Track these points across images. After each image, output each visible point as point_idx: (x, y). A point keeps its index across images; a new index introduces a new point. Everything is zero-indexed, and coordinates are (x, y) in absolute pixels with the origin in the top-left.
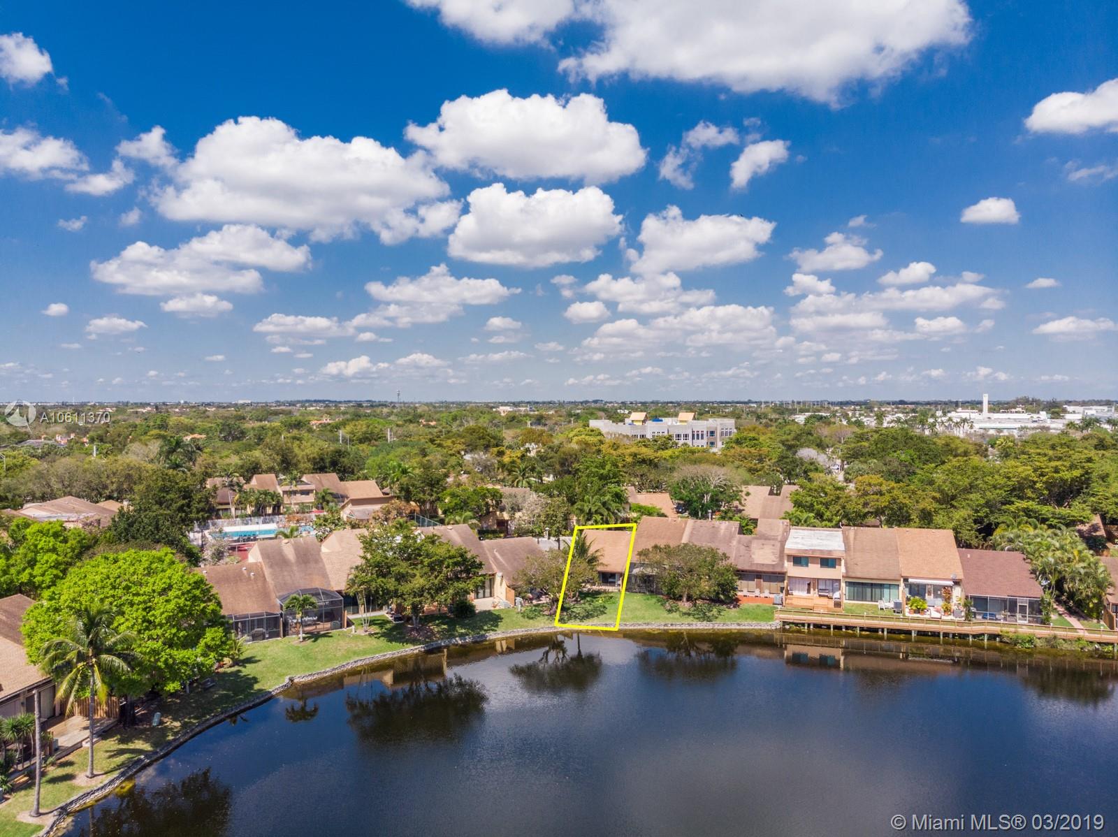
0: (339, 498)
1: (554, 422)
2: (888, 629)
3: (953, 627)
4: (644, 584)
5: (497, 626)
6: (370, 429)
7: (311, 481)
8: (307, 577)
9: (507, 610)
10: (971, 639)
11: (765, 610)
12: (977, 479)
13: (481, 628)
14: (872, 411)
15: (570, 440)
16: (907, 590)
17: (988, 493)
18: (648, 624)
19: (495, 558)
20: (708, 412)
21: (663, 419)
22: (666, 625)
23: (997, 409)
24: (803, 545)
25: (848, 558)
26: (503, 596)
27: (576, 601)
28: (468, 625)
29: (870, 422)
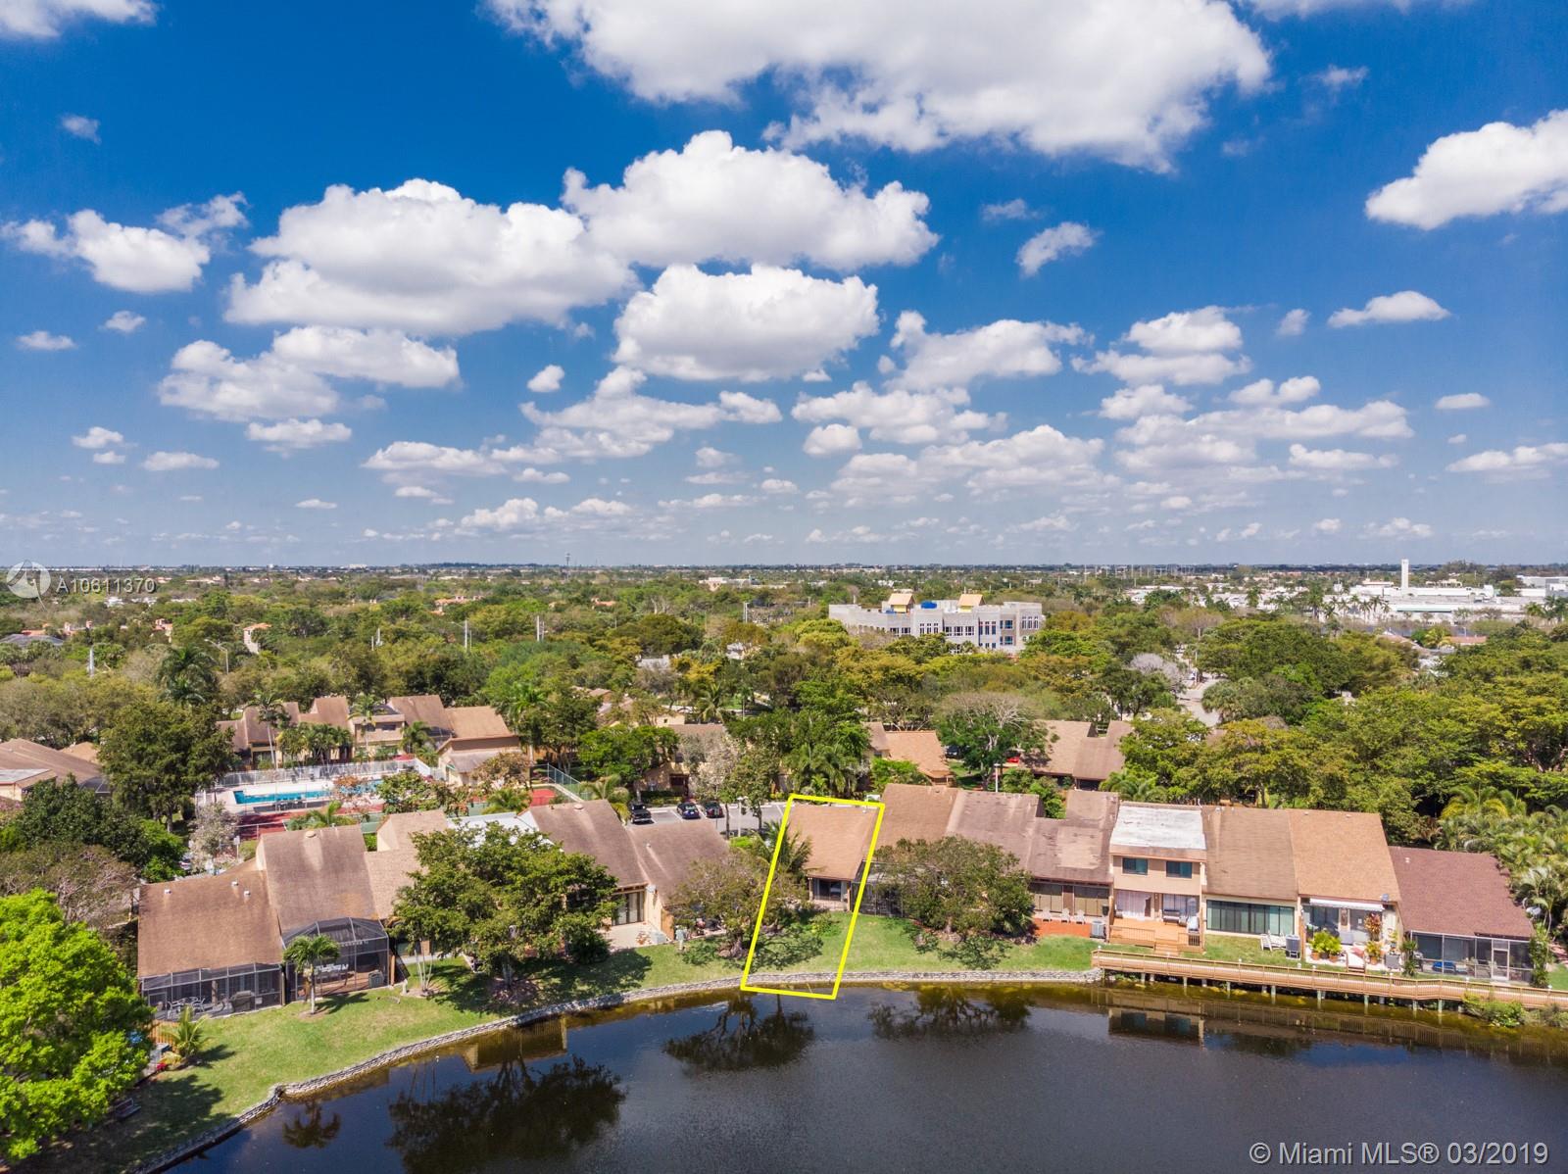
0: (439, 734)
1: (784, 601)
2: (1277, 987)
3: (1384, 985)
4: (888, 902)
5: (642, 978)
6: (510, 618)
7: (399, 707)
8: (337, 896)
9: (661, 949)
10: (1415, 1007)
11: (1076, 947)
12: (1413, 722)
13: (616, 982)
14: (1240, 584)
15: (797, 638)
16: (1308, 916)
17: (1433, 748)
18: (887, 974)
19: (647, 858)
20: (1007, 585)
21: (938, 602)
22: (916, 975)
23: (1421, 579)
24: (1139, 837)
25: (1212, 862)
26: (657, 922)
27: (775, 930)
28: (595, 976)
29: (1237, 601)
